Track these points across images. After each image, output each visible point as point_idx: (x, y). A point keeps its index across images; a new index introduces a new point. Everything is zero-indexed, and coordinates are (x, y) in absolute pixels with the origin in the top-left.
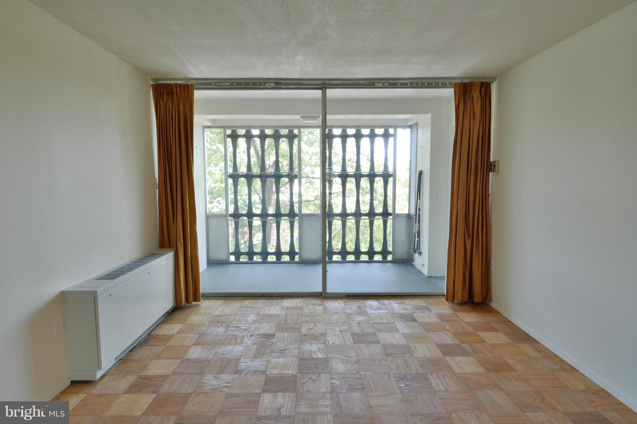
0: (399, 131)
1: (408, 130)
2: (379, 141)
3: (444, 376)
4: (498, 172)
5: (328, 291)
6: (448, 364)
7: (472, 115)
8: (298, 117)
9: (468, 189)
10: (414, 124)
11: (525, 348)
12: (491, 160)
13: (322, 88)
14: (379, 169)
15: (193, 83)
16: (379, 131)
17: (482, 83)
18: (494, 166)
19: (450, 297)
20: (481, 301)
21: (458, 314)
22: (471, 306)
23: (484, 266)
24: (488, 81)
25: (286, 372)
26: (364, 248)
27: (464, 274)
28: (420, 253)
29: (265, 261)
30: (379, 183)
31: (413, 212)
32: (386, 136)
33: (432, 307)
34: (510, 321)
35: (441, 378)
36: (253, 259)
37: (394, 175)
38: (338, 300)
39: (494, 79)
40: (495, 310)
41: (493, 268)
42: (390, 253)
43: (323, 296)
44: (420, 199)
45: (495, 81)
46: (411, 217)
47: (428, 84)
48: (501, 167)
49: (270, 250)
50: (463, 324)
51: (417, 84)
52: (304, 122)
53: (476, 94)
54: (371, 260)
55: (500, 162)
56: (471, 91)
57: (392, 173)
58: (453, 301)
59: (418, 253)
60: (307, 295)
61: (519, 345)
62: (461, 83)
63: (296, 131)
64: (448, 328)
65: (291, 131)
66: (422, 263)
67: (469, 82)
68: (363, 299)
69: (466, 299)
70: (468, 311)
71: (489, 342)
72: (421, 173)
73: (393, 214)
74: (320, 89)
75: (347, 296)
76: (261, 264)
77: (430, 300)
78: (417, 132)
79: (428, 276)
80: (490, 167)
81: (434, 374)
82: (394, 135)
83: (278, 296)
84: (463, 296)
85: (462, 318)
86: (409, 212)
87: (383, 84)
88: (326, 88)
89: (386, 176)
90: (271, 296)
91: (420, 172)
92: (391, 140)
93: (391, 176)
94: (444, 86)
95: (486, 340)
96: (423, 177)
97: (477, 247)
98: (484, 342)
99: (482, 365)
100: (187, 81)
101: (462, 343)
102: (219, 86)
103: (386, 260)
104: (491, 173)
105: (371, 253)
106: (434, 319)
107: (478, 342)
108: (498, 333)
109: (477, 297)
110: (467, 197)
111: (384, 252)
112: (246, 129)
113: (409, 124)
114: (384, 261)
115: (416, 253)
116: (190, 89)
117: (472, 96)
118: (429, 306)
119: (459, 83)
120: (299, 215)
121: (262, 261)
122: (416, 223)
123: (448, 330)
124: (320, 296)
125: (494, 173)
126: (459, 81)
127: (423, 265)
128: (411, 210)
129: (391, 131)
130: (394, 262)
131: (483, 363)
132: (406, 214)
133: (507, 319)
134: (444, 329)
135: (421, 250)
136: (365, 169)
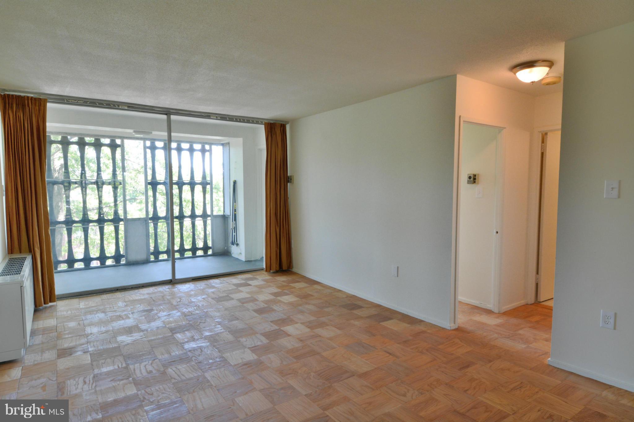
0: (214, 147)
1: (221, 147)
2: (197, 155)
3: (280, 305)
4: (293, 183)
5: (176, 278)
6: (280, 300)
7: (276, 145)
8: (131, 131)
9: (276, 194)
10: (227, 143)
11: (316, 286)
12: (288, 175)
13: (168, 114)
14: (198, 178)
15: (46, 98)
16: (197, 146)
17: (281, 124)
18: (291, 179)
19: (269, 269)
20: (287, 269)
21: (275, 278)
22: (281, 273)
23: (287, 245)
24: (284, 123)
25: (181, 323)
26: (188, 246)
27: (276, 251)
28: (237, 245)
29: (88, 266)
30: (198, 189)
31: (228, 212)
32: (203, 151)
33: (258, 277)
34: (305, 277)
35: (279, 306)
36: (74, 267)
37: (211, 183)
38: (187, 283)
39: (287, 122)
40: (296, 273)
41: (293, 246)
42: (210, 248)
43: (173, 282)
44: (235, 202)
45: (288, 124)
46: (226, 217)
47: (247, 120)
48: (295, 179)
49: (92, 256)
50: (280, 282)
51: (240, 120)
52: (136, 135)
53: (278, 132)
54: (194, 256)
55: (294, 176)
56: (274, 129)
57: (209, 182)
58: (270, 271)
59: (236, 244)
60: (158, 283)
61: (312, 286)
62: (269, 123)
63: (118, 142)
64: (272, 285)
65: (113, 141)
66: (240, 252)
67: (273, 123)
68: (206, 279)
69: (278, 269)
70: (281, 276)
71: (297, 287)
72: (235, 183)
73: (211, 216)
74: (166, 114)
75: (193, 279)
76: (83, 270)
77: (254, 274)
78: (229, 150)
79: (245, 261)
80: (289, 180)
81: (274, 305)
82: (210, 151)
83: (132, 288)
84: (276, 267)
85: (278, 279)
86: (224, 213)
87: (217, 117)
88: (171, 114)
89: (204, 184)
90: (125, 289)
91: (234, 181)
92: (207, 154)
93: (209, 184)
94: (257, 123)
95: (296, 287)
96: (237, 185)
97: (283, 233)
98: (295, 288)
99: (297, 297)
100: (39, 95)
101: (284, 290)
102: (72, 102)
103: (207, 255)
104: (289, 184)
105: (194, 249)
106: (263, 283)
107: (292, 288)
108: (301, 283)
109: (285, 267)
110: (276, 199)
111: (206, 248)
112: (63, 135)
113: (222, 143)
114: (206, 255)
115: (234, 245)
116: (42, 103)
117: (276, 132)
118: (255, 277)
119: (267, 123)
120: (124, 220)
121: (85, 268)
122: (233, 221)
123: (273, 286)
124: (170, 283)
125: (291, 183)
126: (266, 121)
127: (241, 253)
128: (225, 211)
129: (207, 147)
130: (214, 255)
131: (298, 296)
132: (222, 215)
133: (303, 276)
134: (270, 286)
135: (238, 242)
136: (186, 178)
